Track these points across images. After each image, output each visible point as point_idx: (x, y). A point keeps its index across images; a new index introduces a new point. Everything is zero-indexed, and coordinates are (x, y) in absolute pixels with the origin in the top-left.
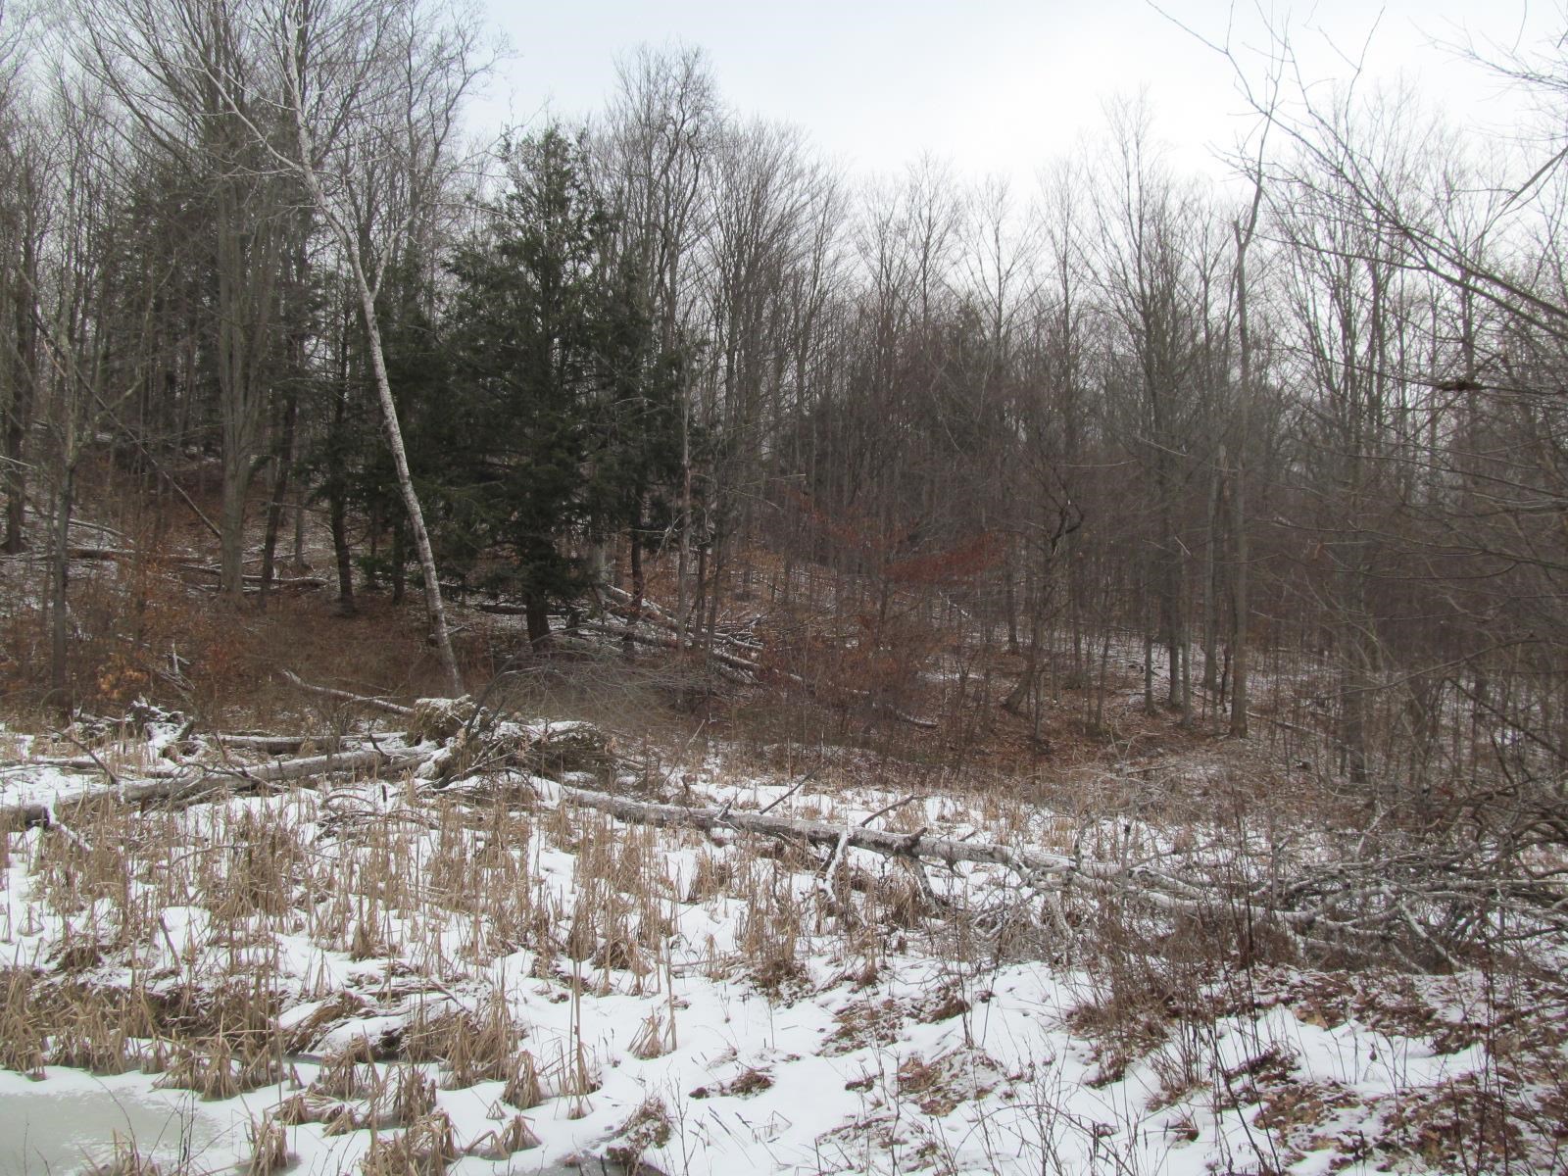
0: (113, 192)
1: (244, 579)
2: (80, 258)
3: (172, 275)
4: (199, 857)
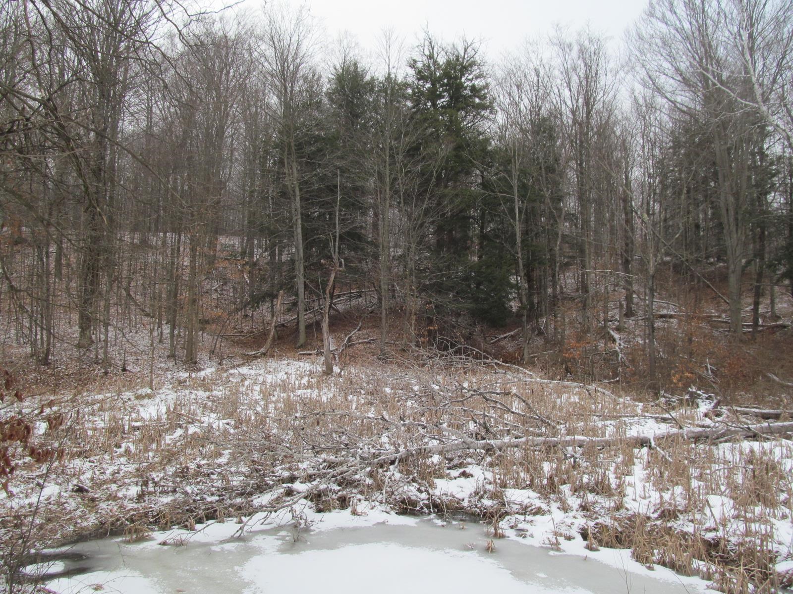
0: (662, 142)
1: (743, 325)
2: (650, 176)
3: (694, 175)
4: (726, 471)
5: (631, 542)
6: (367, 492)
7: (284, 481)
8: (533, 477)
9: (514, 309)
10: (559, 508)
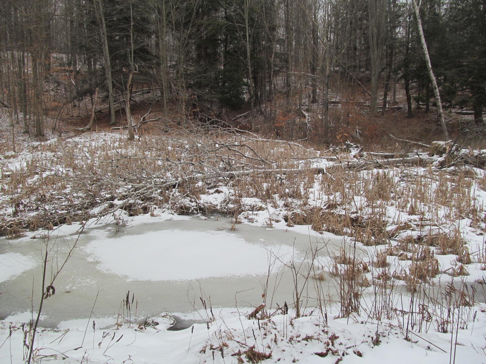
1: (378, 108)
2: (329, 16)
3: (354, 14)
4: (364, 184)
5: (311, 221)
6: (160, 204)
7: (107, 199)
8: (257, 191)
9: (246, 100)
10: (272, 206)
